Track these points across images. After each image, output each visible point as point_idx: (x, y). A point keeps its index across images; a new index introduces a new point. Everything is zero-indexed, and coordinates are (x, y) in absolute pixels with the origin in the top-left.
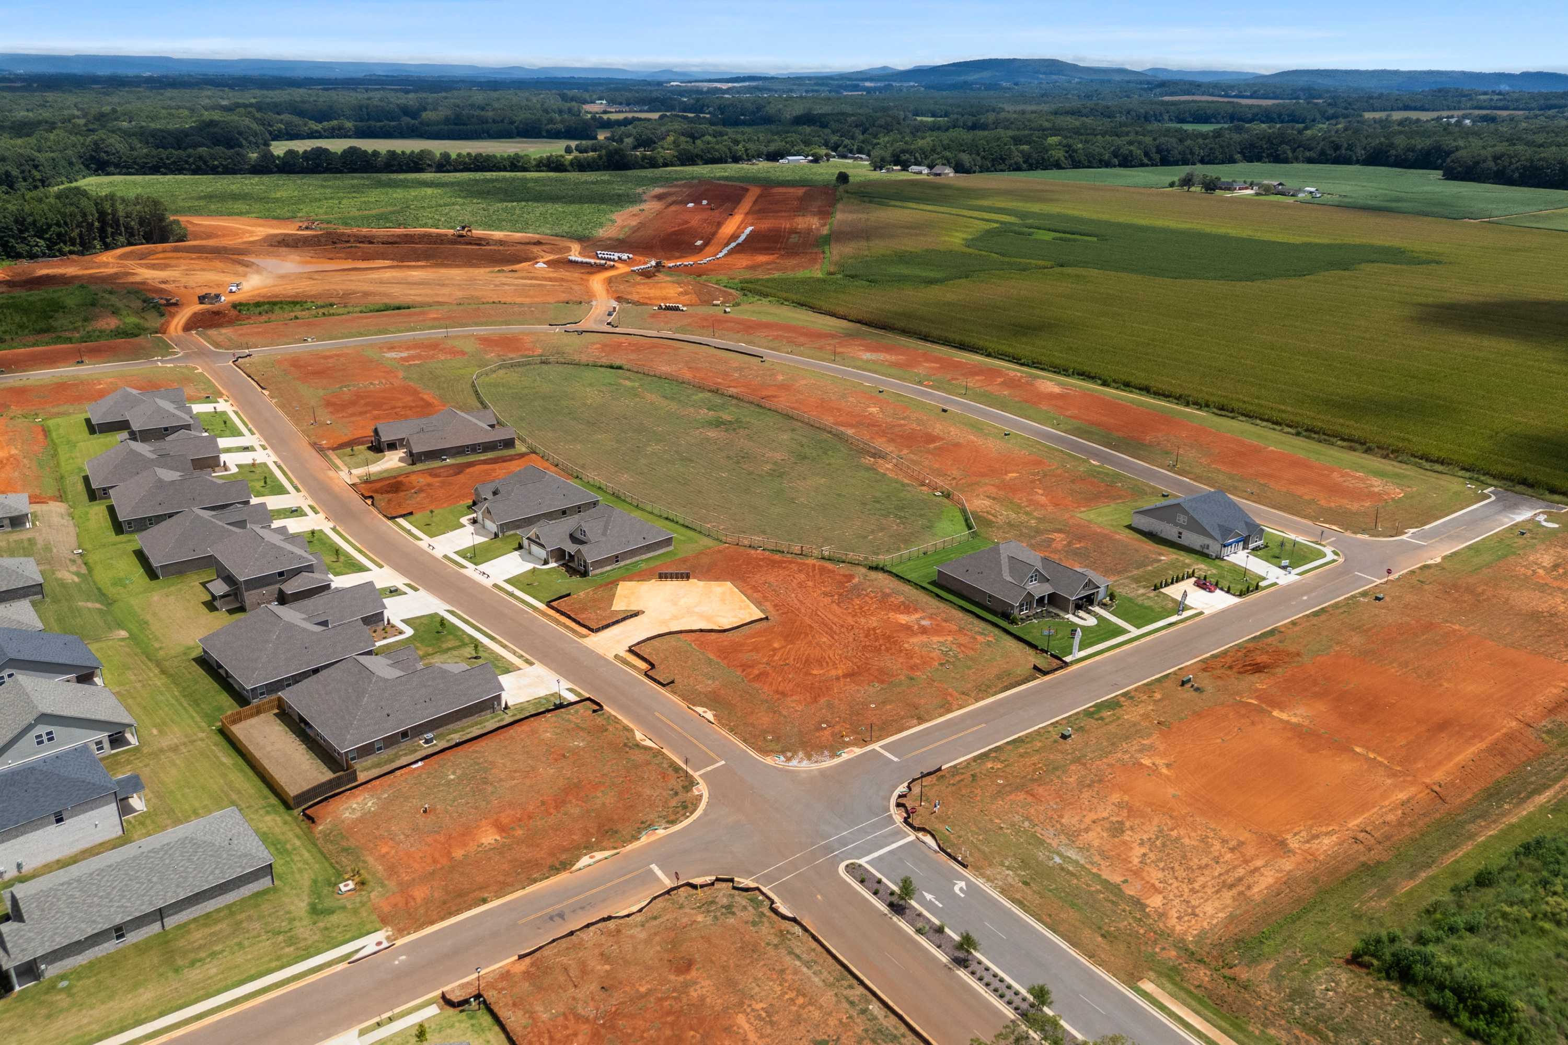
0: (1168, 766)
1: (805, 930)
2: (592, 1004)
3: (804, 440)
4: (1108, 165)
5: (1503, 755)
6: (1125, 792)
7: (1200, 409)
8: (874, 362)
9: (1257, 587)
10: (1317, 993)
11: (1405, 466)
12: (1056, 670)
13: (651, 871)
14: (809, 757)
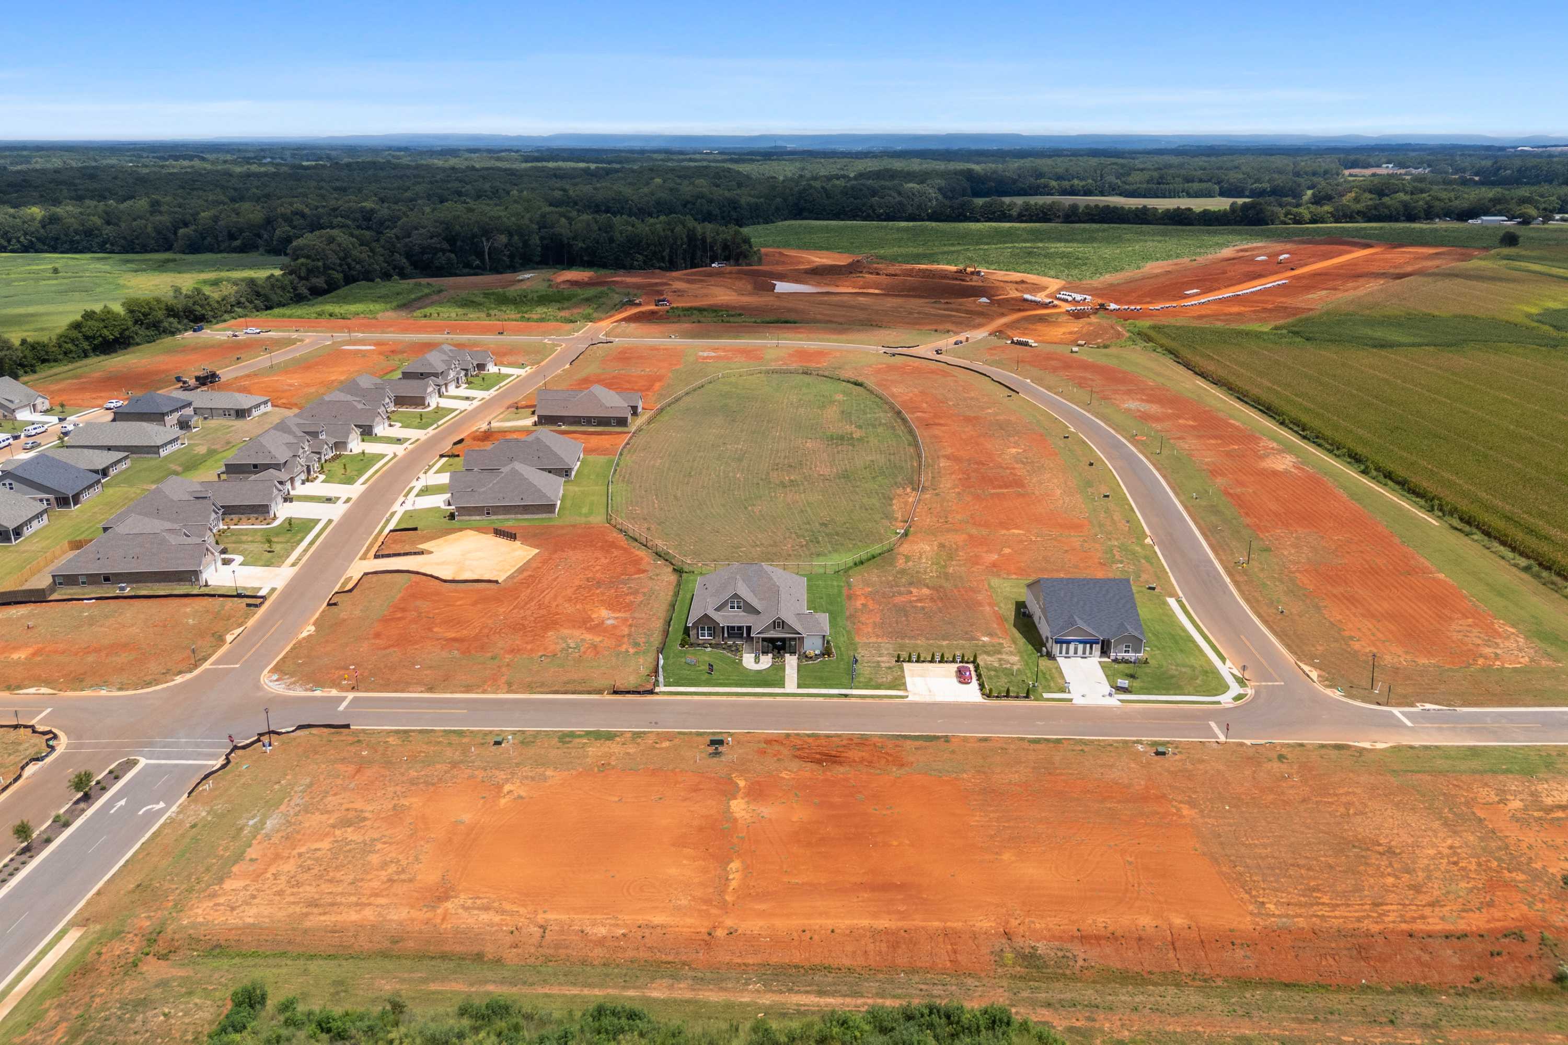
8: (1126, 411)
9: (1031, 695)
14: (290, 685)
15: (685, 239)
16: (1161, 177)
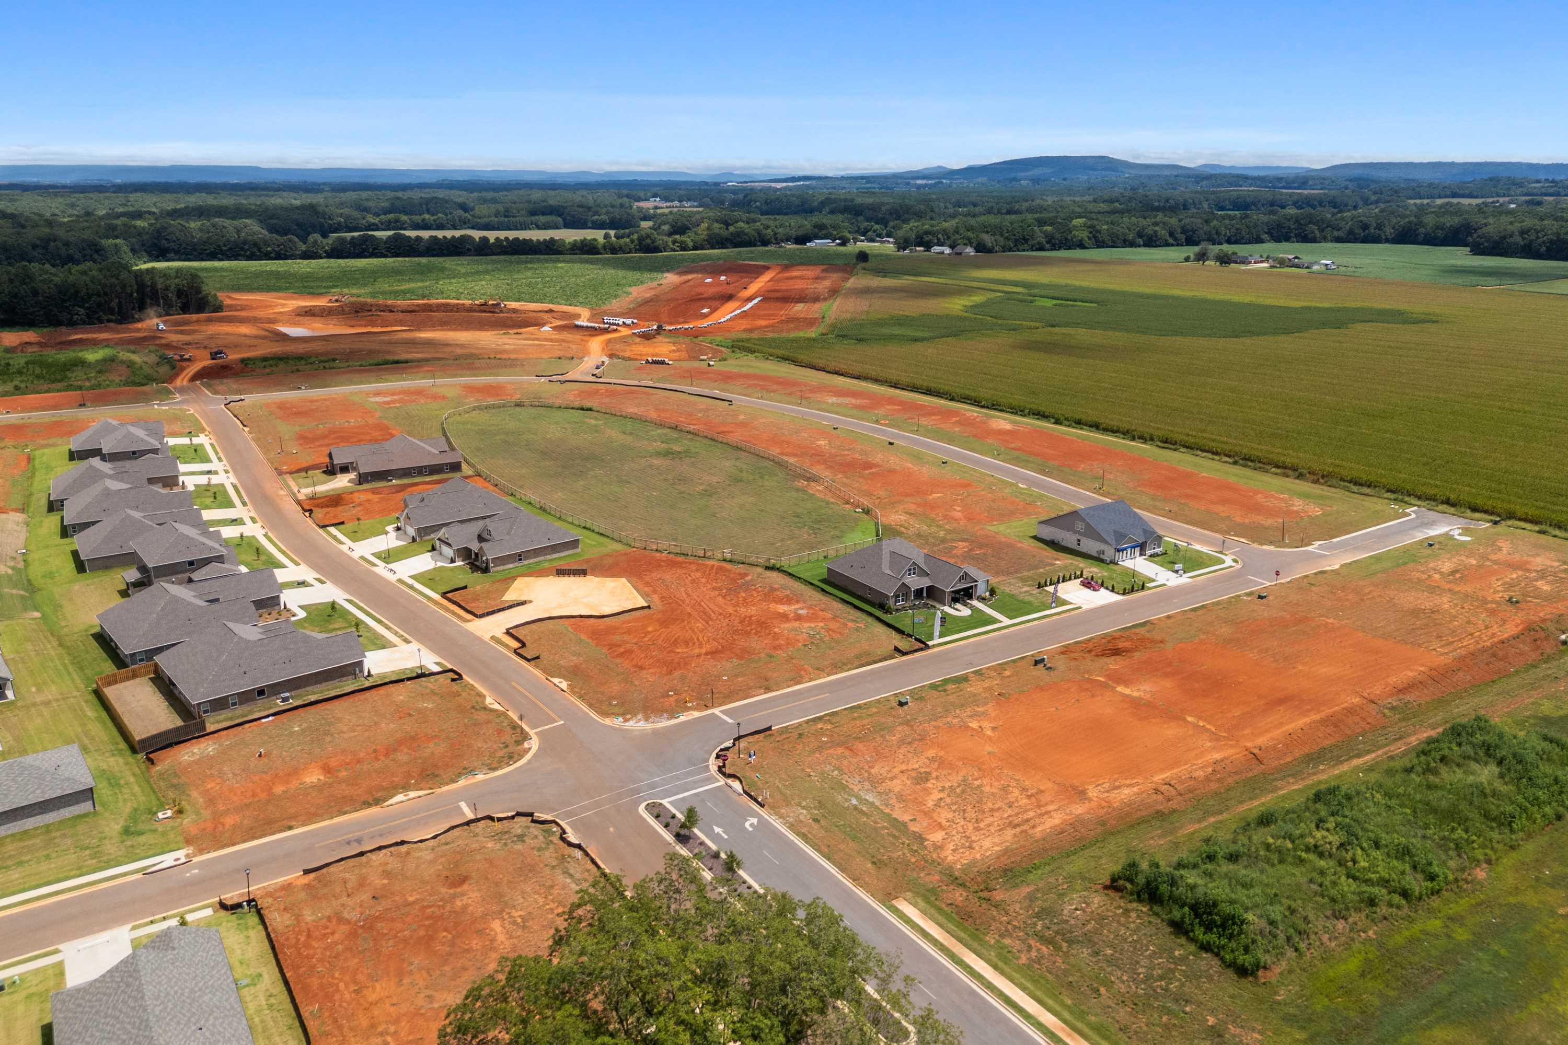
0: (993, 729)
1: (587, 854)
2: (358, 909)
3: (745, 467)
4: (1132, 244)
5: (1336, 726)
6: (942, 748)
7: (1145, 443)
8: (838, 405)
9: (1143, 587)
10: (1065, 912)
11: (1333, 490)
12: (916, 651)
13: (459, 808)
14: (647, 720)
15: (135, 287)
16: (507, 210)
